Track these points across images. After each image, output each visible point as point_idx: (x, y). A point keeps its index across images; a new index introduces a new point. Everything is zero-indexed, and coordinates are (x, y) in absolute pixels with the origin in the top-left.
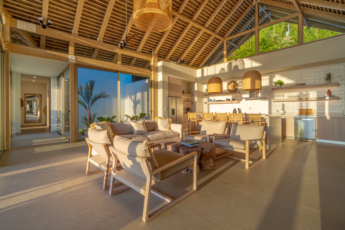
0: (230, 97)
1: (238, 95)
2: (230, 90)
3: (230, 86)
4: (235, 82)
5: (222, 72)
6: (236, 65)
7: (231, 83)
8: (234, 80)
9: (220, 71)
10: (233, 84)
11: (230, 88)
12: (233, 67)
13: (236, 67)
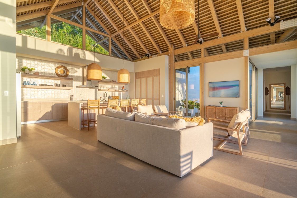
0: (59, 82)
1: (69, 81)
2: (60, 74)
3: (59, 70)
4: (65, 68)
5: (59, 53)
6: (78, 53)
7: (61, 68)
8: (65, 65)
9: (57, 52)
10: (62, 69)
11: (59, 73)
12: (74, 54)
13: (77, 55)
